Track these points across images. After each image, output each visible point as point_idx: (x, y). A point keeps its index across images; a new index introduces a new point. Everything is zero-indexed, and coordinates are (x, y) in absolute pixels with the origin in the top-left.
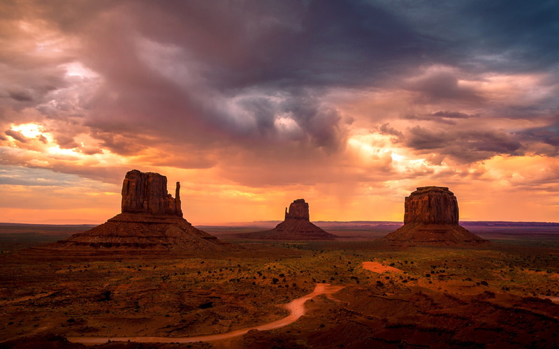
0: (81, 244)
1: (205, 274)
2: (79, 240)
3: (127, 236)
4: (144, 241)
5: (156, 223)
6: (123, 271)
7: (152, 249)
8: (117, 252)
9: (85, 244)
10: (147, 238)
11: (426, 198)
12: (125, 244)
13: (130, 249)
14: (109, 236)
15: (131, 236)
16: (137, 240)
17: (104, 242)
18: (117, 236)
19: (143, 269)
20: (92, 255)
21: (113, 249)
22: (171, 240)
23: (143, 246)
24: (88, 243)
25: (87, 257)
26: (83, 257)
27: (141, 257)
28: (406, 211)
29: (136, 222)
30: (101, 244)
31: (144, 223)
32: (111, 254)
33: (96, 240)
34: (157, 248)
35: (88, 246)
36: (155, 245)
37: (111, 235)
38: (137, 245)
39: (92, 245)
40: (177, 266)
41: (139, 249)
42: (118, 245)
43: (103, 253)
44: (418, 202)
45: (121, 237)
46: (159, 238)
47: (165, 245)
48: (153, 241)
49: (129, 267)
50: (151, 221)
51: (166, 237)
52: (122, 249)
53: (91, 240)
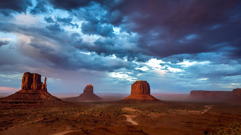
0: (5, 102)
1: (66, 113)
2: (3, 100)
3: (24, 99)
4: (32, 101)
5: (36, 94)
6: (31, 113)
7: (36, 104)
8: (21, 106)
9: (6, 102)
10: (33, 100)
11: (139, 85)
12: (24, 102)
13: (26, 104)
14: (17, 99)
15: (27, 99)
16: (29, 101)
17: (15, 101)
18: (20, 99)
19: (39, 112)
20: (11, 107)
21: (19, 104)
22: (43, 101)
23: (32, 103)
24: (8, 102)
25: (9, 108)
26: (7, 108)
27: (32, 107)
28: (132, 89)
29: (28, 93)
30: (14, 102)
31: (31, 94)
32: (19, 106)
33: (11, 101)
34: (38, 104)
35: (8, 103)
36: (37, 102)
37: (18, 99)
38: (29, 103)
39: (10, 103)
40: (51, 110)
41: (30, 104)
42: (21, 103)
43: (15, 106)
44: (136, 86)
45: (22, 99)
46: (38, 100)
47: (41, 102)
48: (36, 101)
49: (32, 111)
50: (34, 93)
51: (41, 99)
52: (23, 104)
53: (9, 101)
